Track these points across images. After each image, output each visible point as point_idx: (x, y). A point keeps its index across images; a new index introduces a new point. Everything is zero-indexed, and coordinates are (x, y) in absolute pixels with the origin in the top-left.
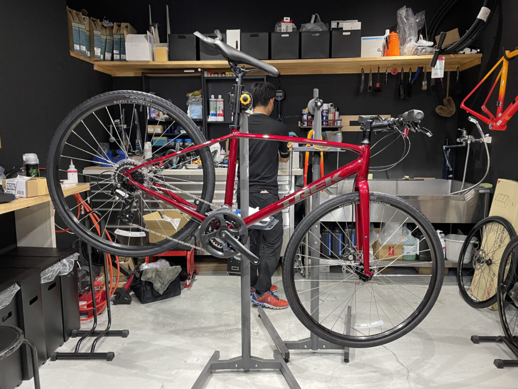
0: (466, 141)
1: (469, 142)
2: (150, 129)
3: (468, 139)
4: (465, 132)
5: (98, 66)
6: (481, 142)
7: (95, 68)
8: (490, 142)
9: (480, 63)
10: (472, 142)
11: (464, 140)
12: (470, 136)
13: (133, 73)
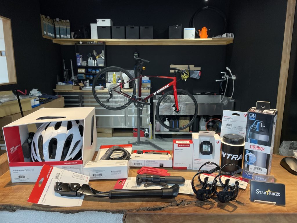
0: (226, 78)
1: (228, 78)
2: (80, 71)
4: (225, 74)
5: (55, 41)
6: (232, 79)
7: (54, 42)
8: (235, 79)
9: (233, 42)
12: (228, 76)
13: (71, 43)
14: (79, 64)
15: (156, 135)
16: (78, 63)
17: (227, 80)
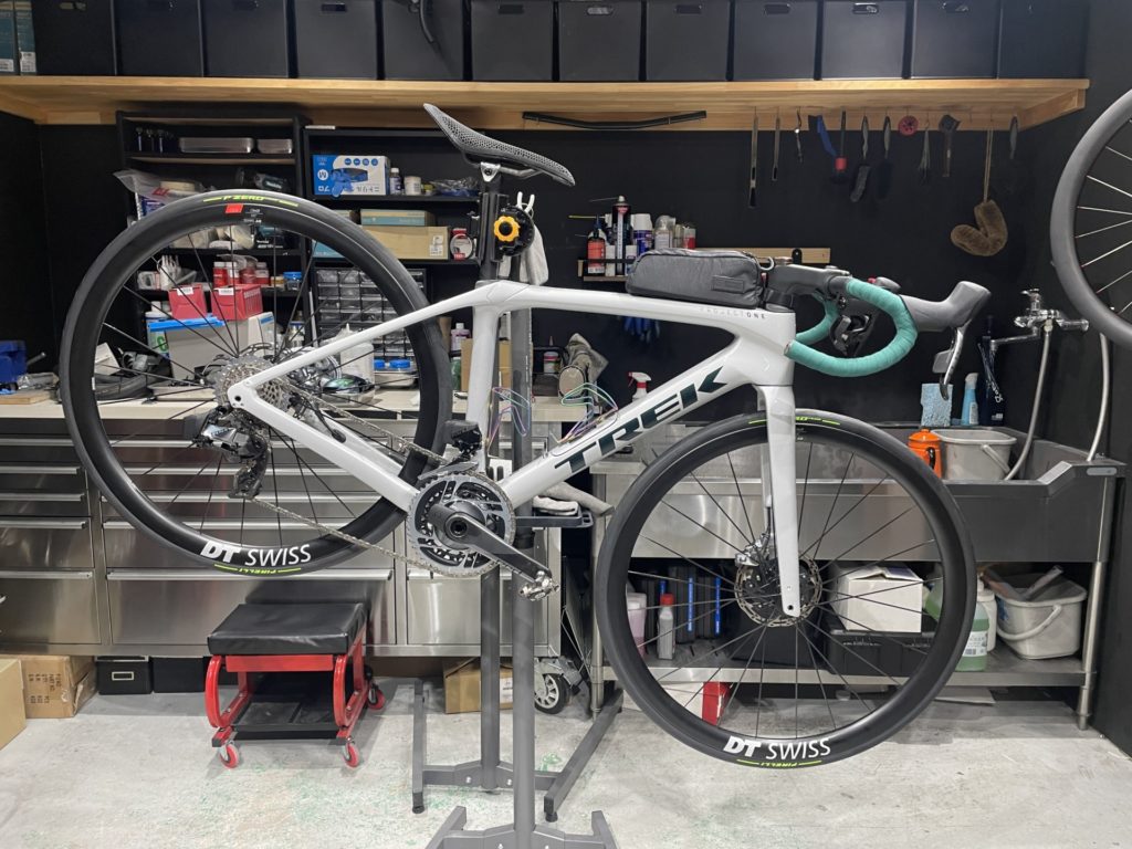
0: (1040, 324)
3: (1045, 319)
6: (1086, 328)
9: (1083, 106)
11: (1035, 323)
12: (1052, 312)
13: (98, 114)
17: (1047, 336)
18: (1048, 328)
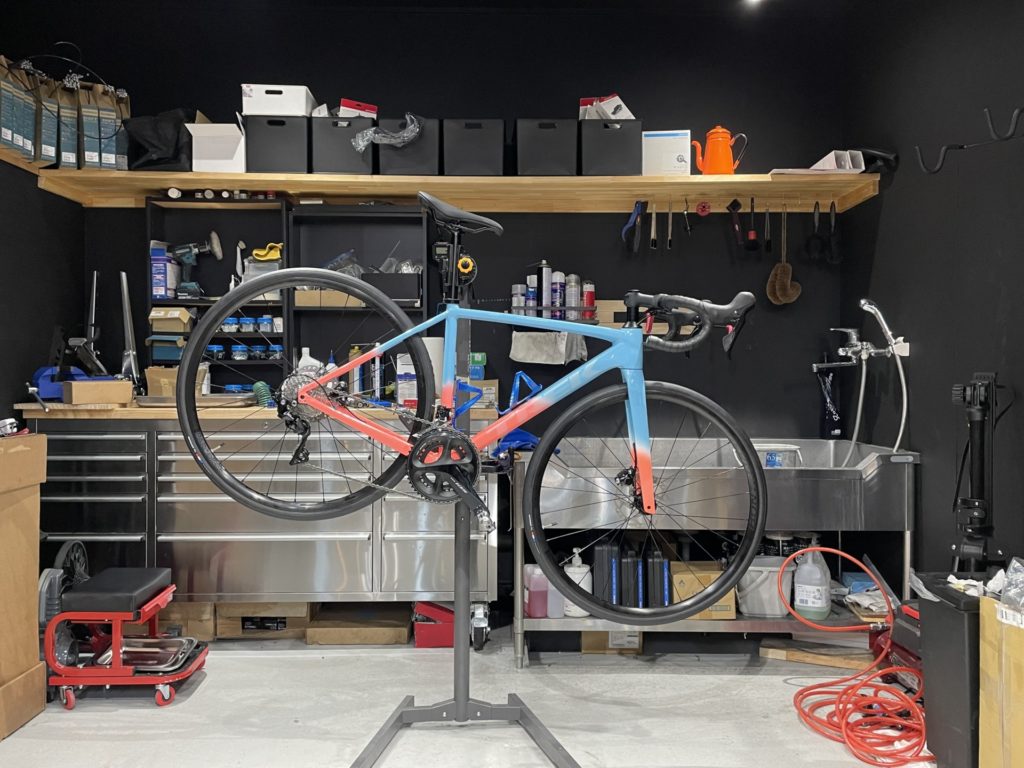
0: (857, 353)
3: (861, 350)
4: (853, 334)
5: (48, 179)
6: (889, 355)
7: (42, 184)
8: (907, 354)
9: (878, 193)
10: (870, 355)
11: (854, 353)
12: (865, 343)
13: (133, 200)
14: (159, 292)
15: (528, 635)
16: (158, 285)
17: (864, 363)
18: (864, 356)
